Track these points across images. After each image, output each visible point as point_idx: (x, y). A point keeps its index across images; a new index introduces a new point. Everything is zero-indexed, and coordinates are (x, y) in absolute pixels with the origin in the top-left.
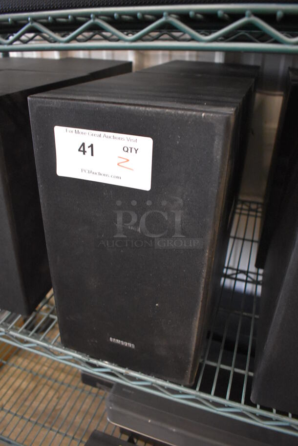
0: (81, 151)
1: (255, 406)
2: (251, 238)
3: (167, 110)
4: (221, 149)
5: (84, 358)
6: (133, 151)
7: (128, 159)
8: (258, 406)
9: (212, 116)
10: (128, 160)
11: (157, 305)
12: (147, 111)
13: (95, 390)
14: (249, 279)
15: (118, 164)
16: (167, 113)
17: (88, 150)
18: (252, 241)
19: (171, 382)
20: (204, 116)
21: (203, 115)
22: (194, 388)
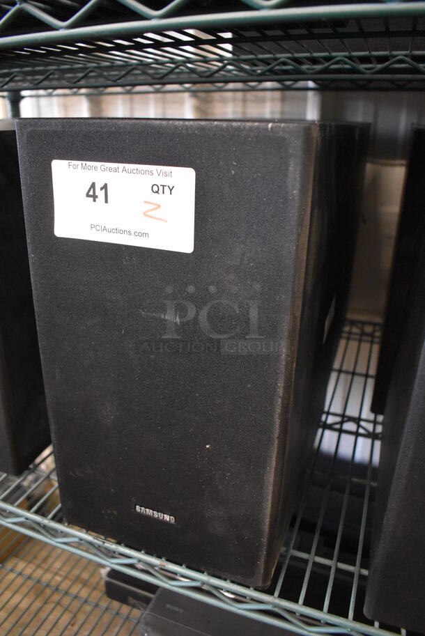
1: (371, 623)
2: (364, 372)
3: (216, 123)
4: (298, 178)
5: (96, 541)
7: (158, 203)
8: (377, 624)
9: (284, 127)
11: (208, 446)
12: (186, 126)
13: (125, 609)
14: (361, 431)
16: (216, 126)
17: (100, 194)
18: (367, 376)
19: (233, 582)
20: (272, 128)
21: (270, 125)
22: (270, 592)
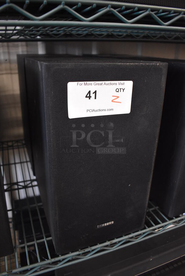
0: (88, 97)
6: (122, 90)
10: (118, 97)
15: (112, 101)
